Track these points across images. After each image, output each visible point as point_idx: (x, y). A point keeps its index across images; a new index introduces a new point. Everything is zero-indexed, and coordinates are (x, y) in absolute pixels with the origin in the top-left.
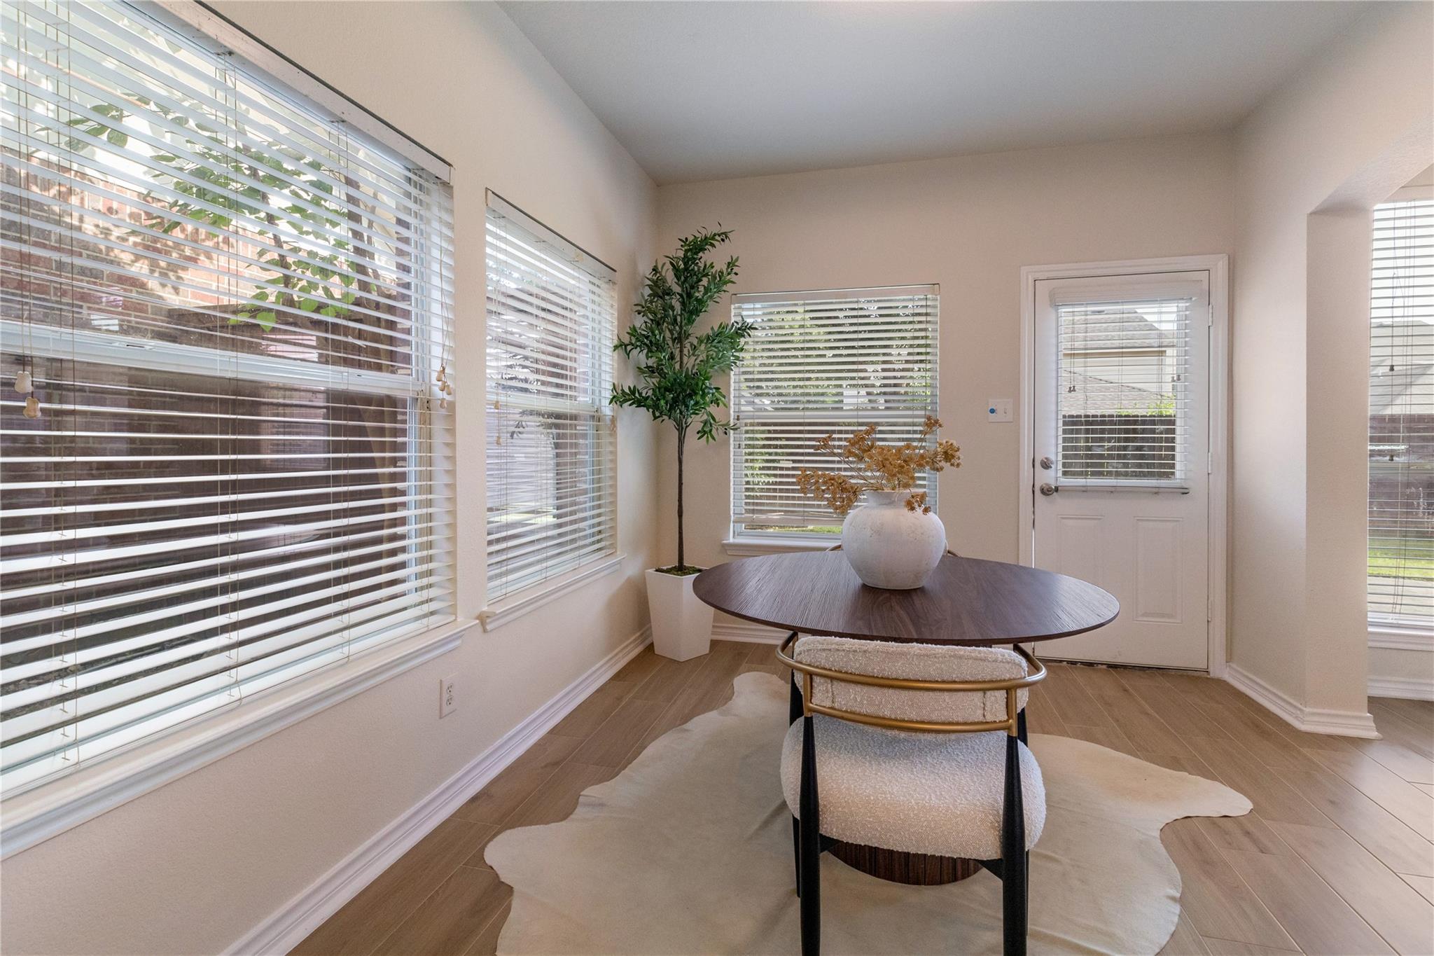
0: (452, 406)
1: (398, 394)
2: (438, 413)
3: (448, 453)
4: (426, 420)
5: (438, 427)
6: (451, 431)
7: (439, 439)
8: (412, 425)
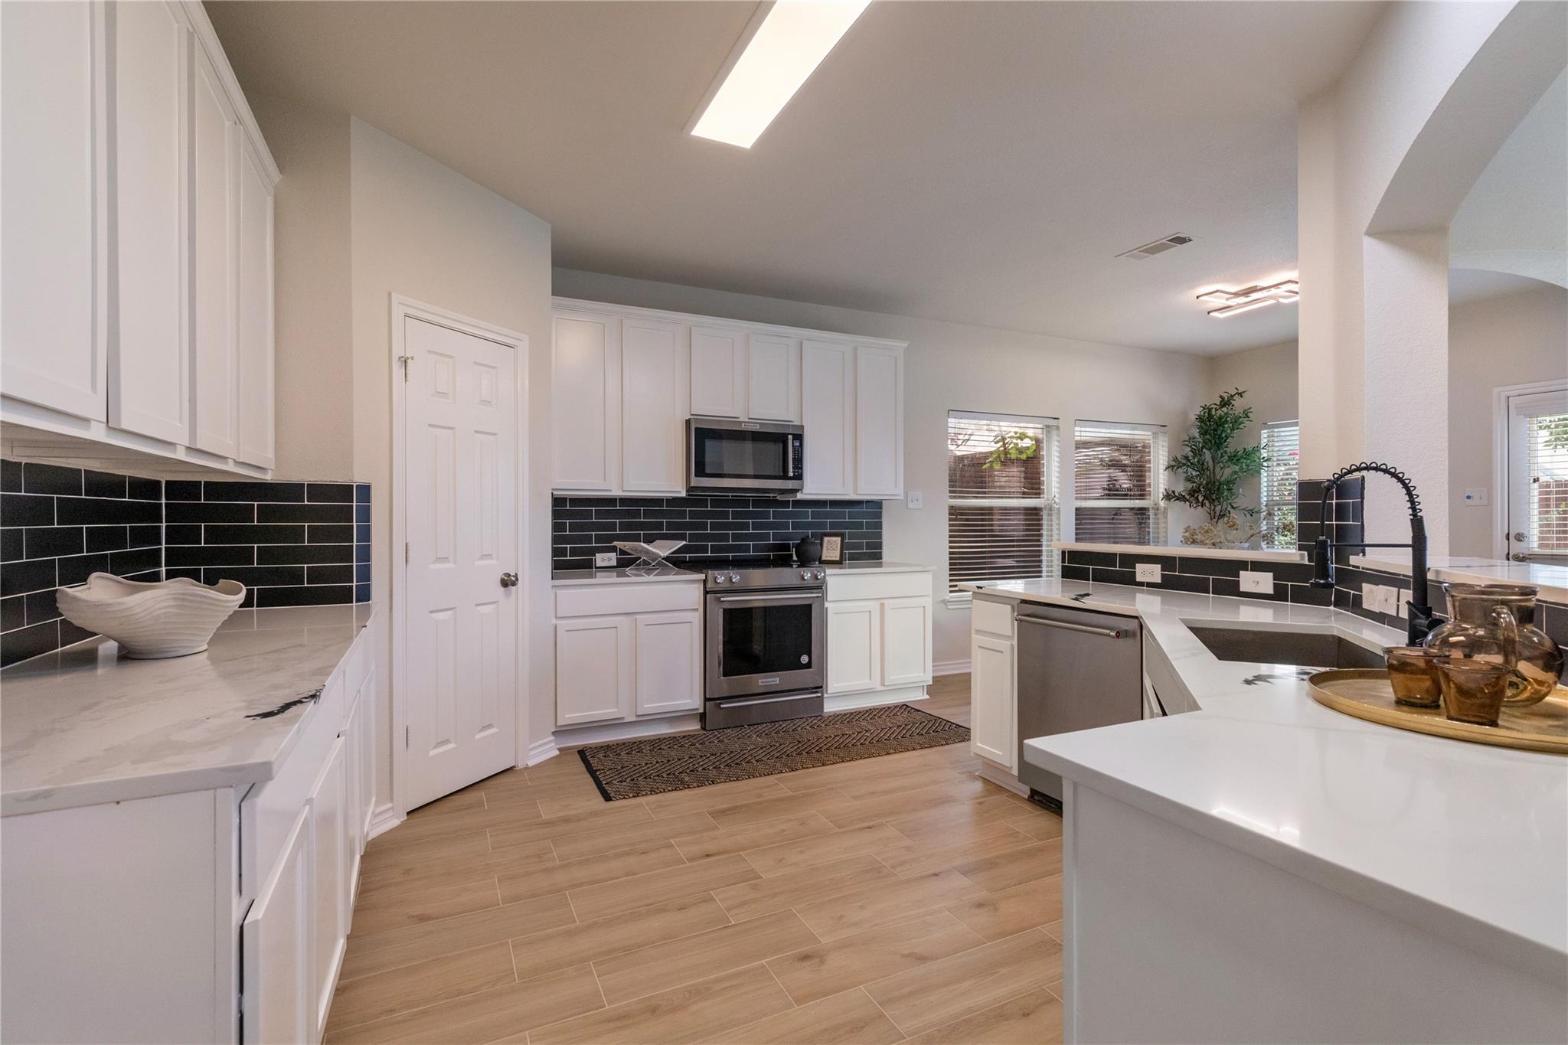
0: (1059, 509)
1: (1038, 506)
2: (1054, 513)
3: (1057, 527)
4: (1050, 515)
5: (1054, 517)
6: (1059, 519)
7: (1055, 522)
8: (1045, 517)
